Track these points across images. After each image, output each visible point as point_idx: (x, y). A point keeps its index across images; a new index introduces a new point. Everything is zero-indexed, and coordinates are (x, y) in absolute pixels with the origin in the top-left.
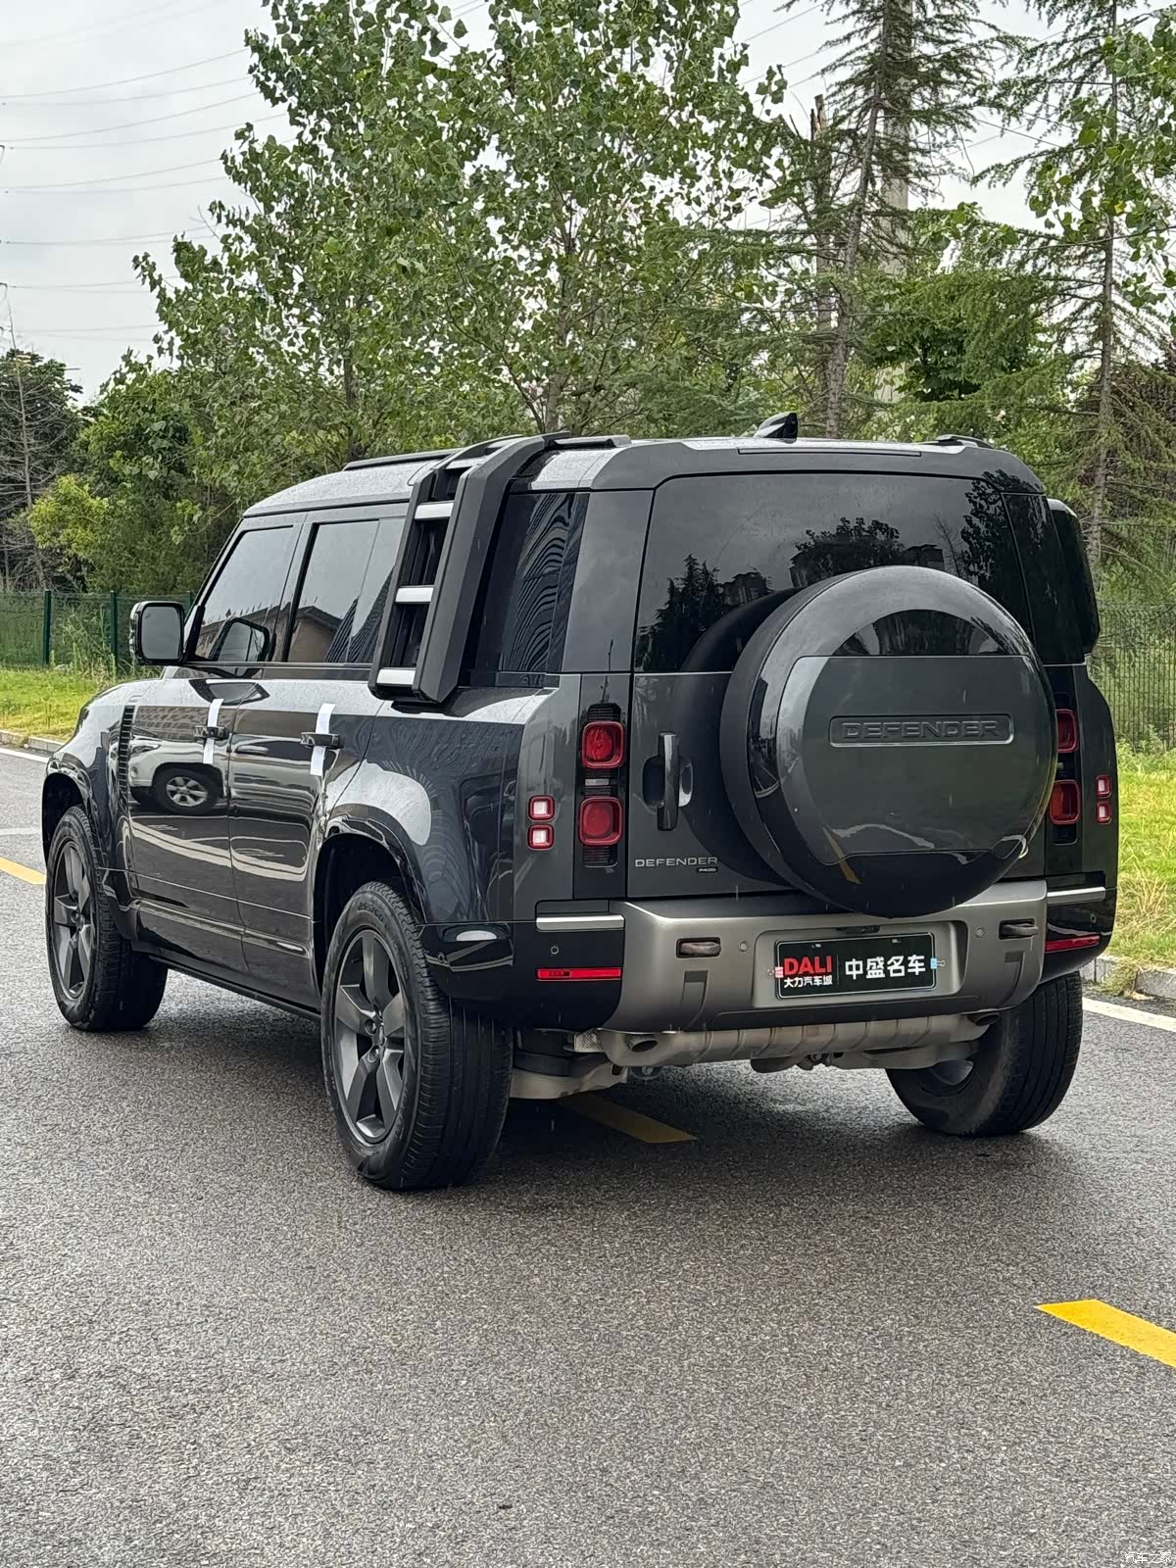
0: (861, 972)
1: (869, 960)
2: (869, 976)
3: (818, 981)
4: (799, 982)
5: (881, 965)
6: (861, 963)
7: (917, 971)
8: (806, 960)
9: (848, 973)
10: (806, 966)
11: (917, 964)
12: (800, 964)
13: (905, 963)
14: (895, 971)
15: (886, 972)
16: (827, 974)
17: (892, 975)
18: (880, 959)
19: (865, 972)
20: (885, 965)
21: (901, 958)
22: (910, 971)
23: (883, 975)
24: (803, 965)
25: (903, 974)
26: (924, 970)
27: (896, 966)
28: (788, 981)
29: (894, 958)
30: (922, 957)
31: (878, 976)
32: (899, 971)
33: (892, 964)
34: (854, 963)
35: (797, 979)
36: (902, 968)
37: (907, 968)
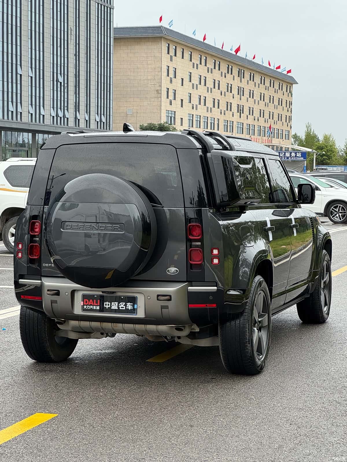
0: (109, 306)
1: (112, 303)
2: (112, 308)
3: (95, 308)
4: (89, 307)
5: (117, 305)
6: (109, 303)
7: (130, 308)
8: (91, 300)
9: (105, 306)
10: (91, 302)
11: (130, 306)
12: (89, 302)
13: (126, 305)
14: (121, 307)
15: (118, 307)
16: (98, 306)
17: (120, 308)
18: (116, 303)
19: (111, 307)
20: (118, 305)
21: (124, 303)
22: (127, 308)
23: (117, 308)
24: (90, 302)
25: (124, 309)
26: (132, 308)
27: (122, 306)
28: (85, 307)
29: (121, 303)
30: (132, 304)
31: (115, 308)
32: (123, 308)
33: (121, 305)
34: (107, 303)
35: (88, 306)
36: (124, 307)
37: (126, 307)
